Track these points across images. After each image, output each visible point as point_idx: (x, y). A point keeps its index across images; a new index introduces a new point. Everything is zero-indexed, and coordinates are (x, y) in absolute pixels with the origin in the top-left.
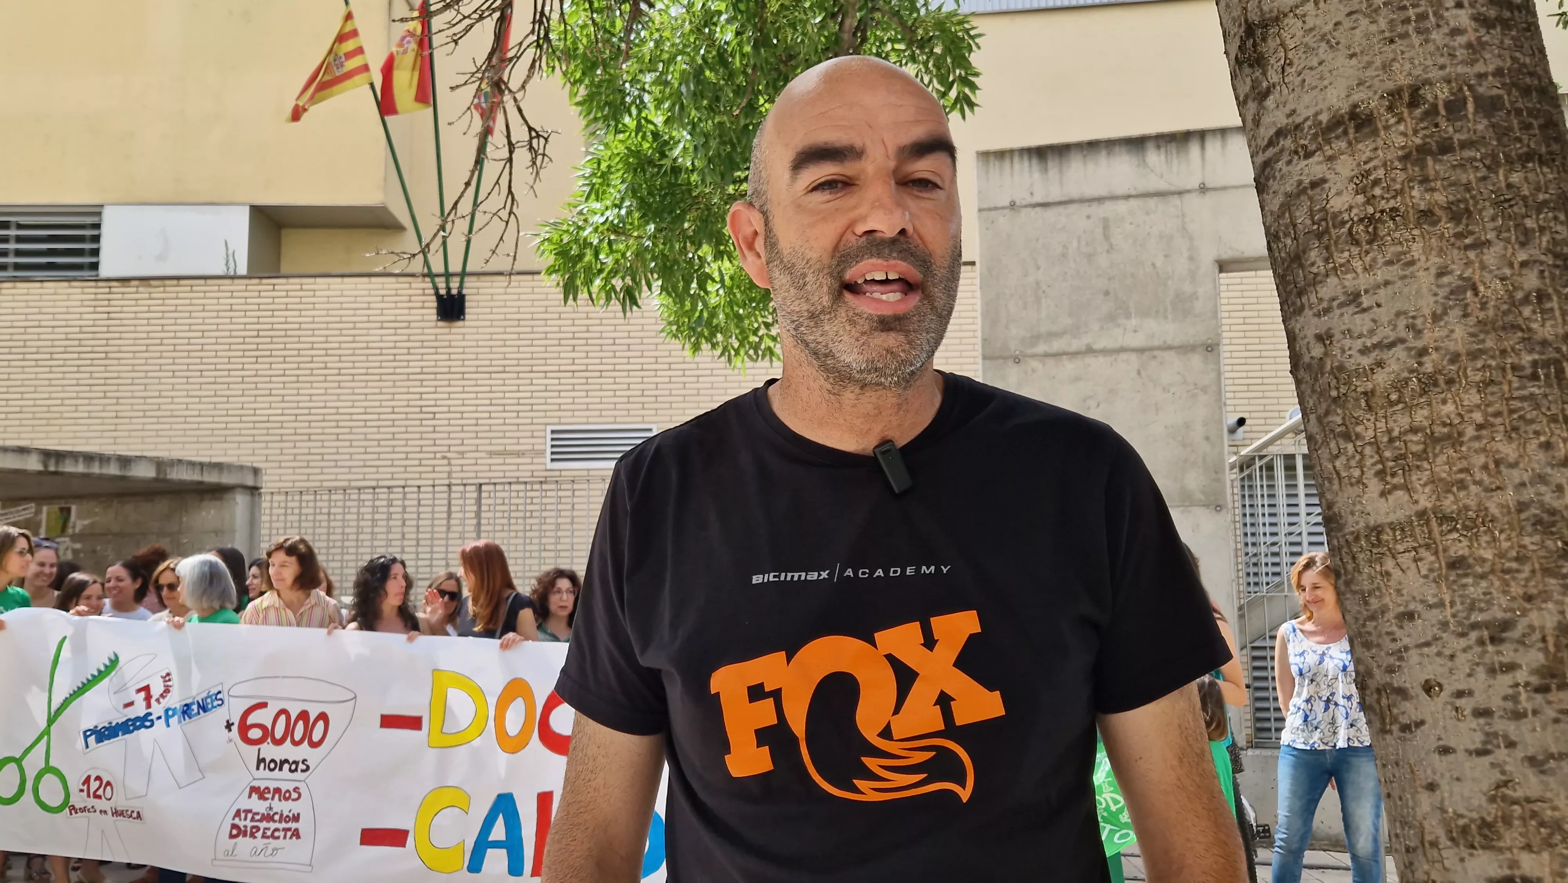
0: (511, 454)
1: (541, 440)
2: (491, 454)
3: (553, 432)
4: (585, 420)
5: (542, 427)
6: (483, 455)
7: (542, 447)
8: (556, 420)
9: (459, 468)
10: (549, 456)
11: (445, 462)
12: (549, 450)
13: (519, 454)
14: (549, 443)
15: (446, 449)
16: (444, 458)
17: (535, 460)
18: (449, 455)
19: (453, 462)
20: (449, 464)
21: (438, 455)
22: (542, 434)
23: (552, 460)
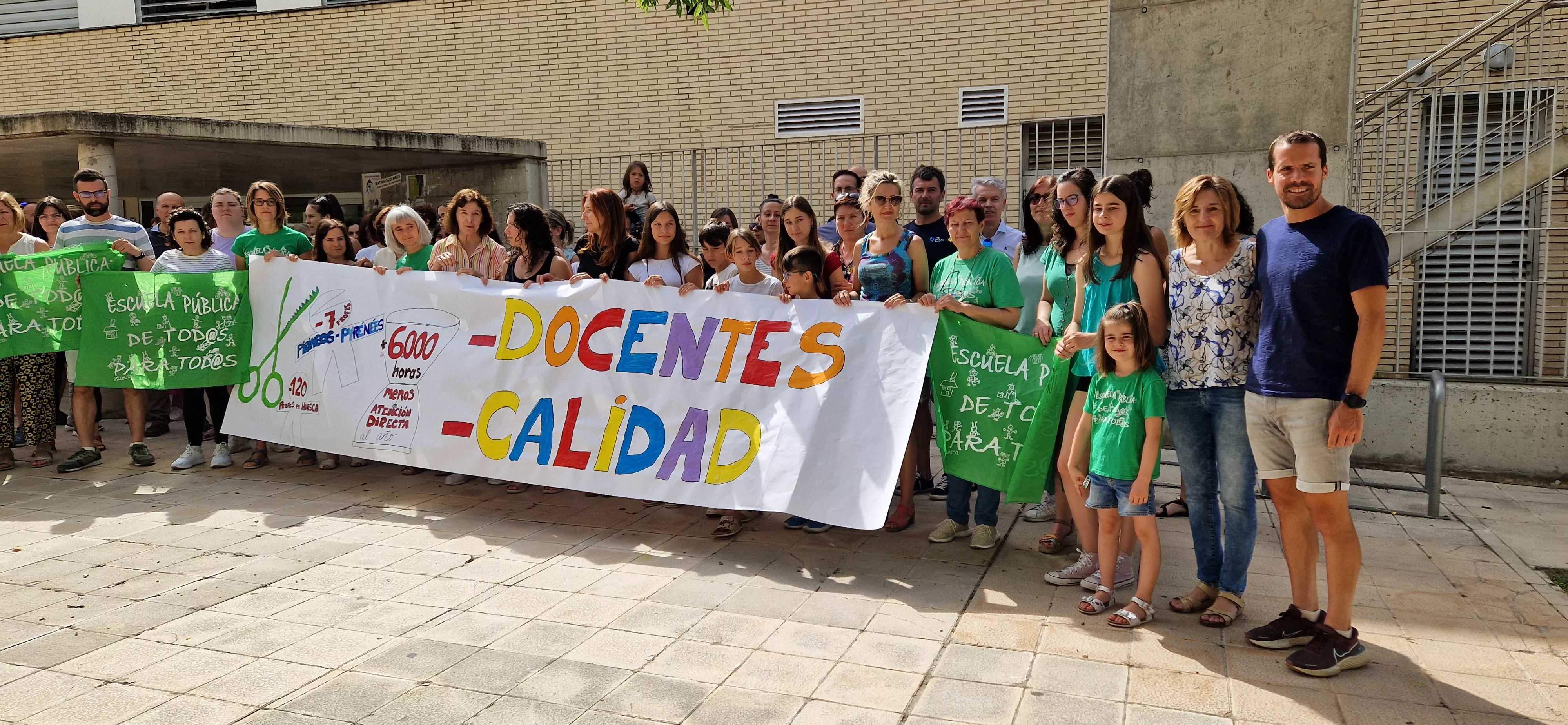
0: (747, 126)
1: (771, 114)
2: (733, 127)
3: (779, 106)
4: (804, 95)
5: (771, 102)
6: (726, 128)
7: (772, 119)
8: (782, 96)
9: (708, 140)
10: (777, 127)
11: (698, 135)
12: (777, 122)
13: (753, 126)
14: (777, 116)
15: (698, 124)
16: (697, 131)
17: (767, 131)
18: (701, 129)
19: (704, 134)
20: (701, 137)
21: (693, 129)
22: (771, 108)
23: (780, 130)
